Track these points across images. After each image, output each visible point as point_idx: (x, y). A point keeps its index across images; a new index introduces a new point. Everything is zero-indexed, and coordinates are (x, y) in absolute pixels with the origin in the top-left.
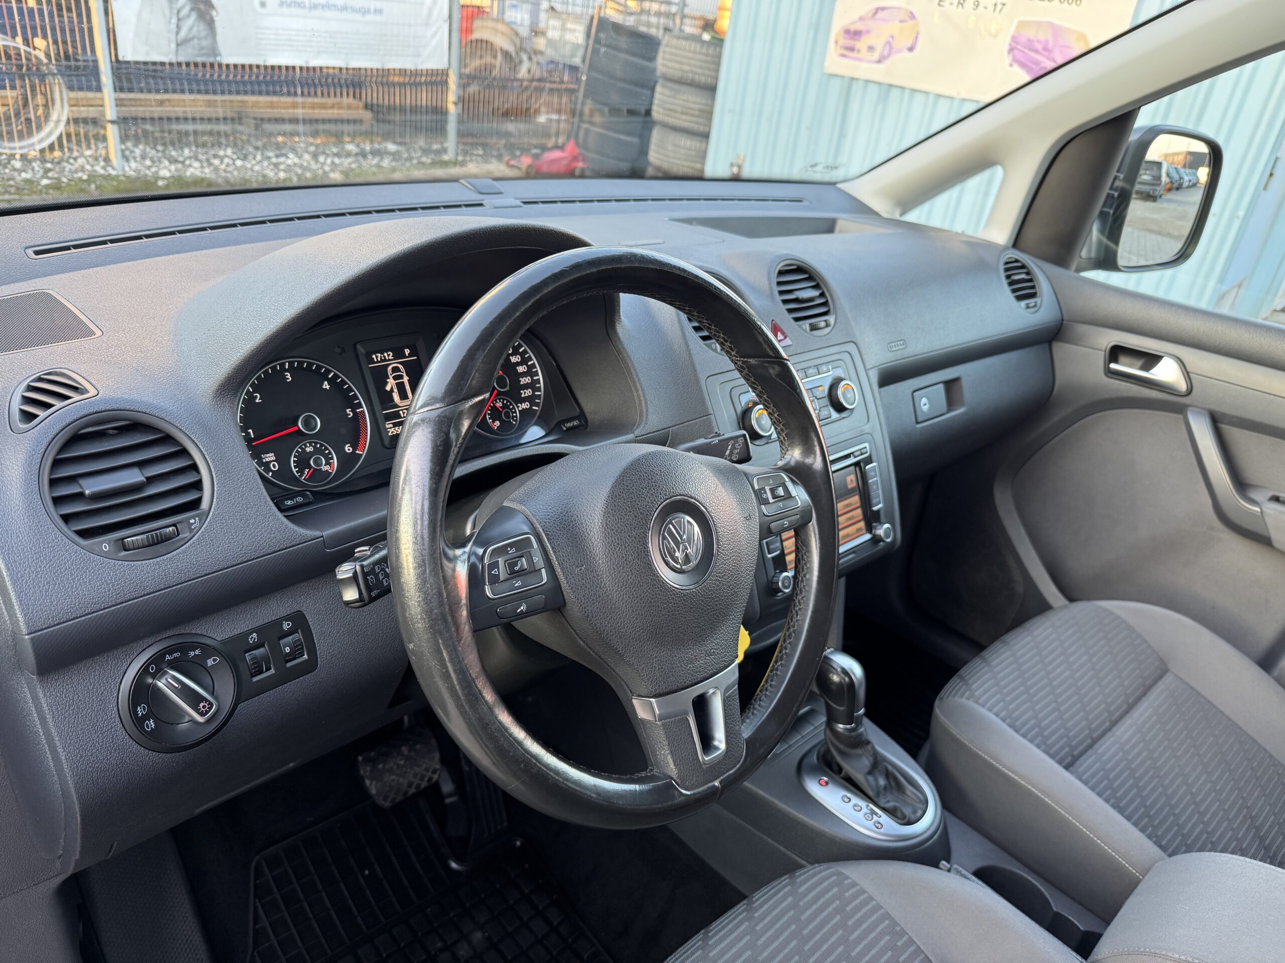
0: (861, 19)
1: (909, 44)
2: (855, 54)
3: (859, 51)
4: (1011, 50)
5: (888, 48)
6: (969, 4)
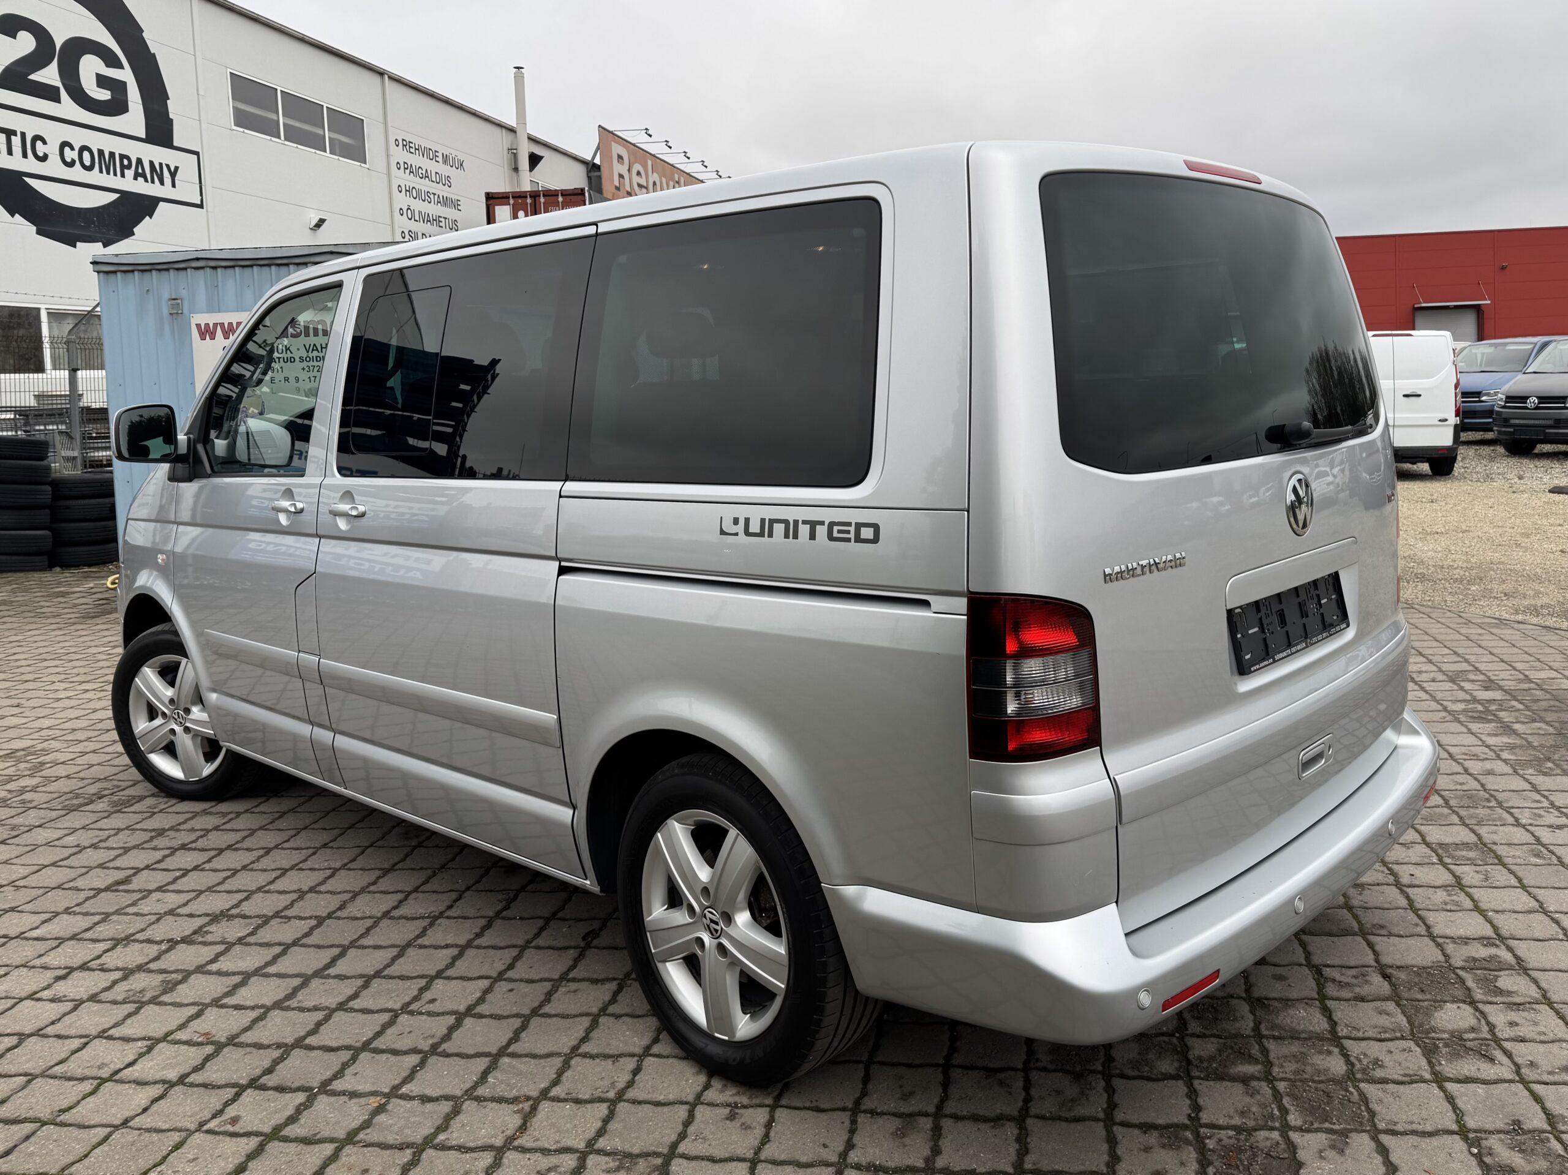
6: (292, 380)
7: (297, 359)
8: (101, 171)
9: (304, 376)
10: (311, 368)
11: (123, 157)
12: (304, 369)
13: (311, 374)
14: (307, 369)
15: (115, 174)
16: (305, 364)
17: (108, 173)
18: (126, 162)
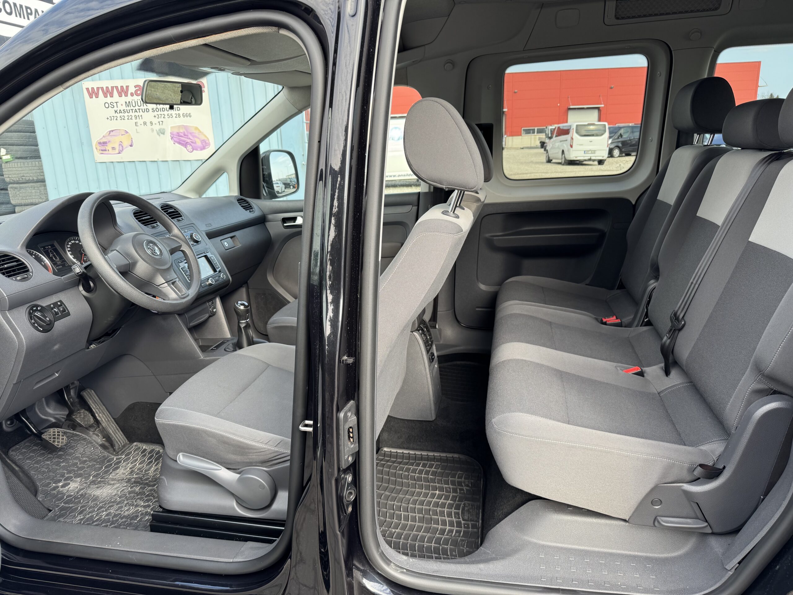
0: (103, 136)
1: (130, 144)
2: (107, 152)
3: (108, 150)
4: (172, 138)
5: (121, 146)
6: (148, 124)
7: (151, 110)
8: (16, 16)
9: (155, 121)
10: (160, 116)
11: (27, 8)
12: (155, 116)
13: (160, 120)
14: (157, 116)
15: (24, 18)
16: (156, 113)
17: (20, 17)
18: (29, 11)
